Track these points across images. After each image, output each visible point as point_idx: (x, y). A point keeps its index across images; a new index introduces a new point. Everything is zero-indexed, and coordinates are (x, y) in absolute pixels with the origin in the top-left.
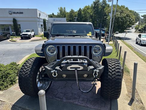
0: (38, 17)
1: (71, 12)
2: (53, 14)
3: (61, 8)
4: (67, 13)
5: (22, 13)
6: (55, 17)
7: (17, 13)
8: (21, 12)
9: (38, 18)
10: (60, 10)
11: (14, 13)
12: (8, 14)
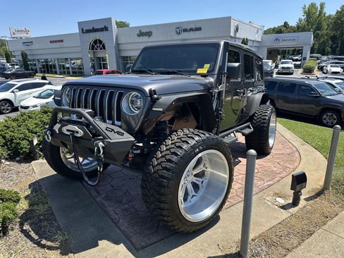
0: (232, 34)
1: (340, 12)
2: (286, 24)
3: (313, 5)
4: (330, 16)
5: (199, 29)
6: (289, 32)
7: (191, 30)
8: (198, 26)
9: (231, 37)
10: (305, 13)
11: (185, 30)
12: (175, 33)
